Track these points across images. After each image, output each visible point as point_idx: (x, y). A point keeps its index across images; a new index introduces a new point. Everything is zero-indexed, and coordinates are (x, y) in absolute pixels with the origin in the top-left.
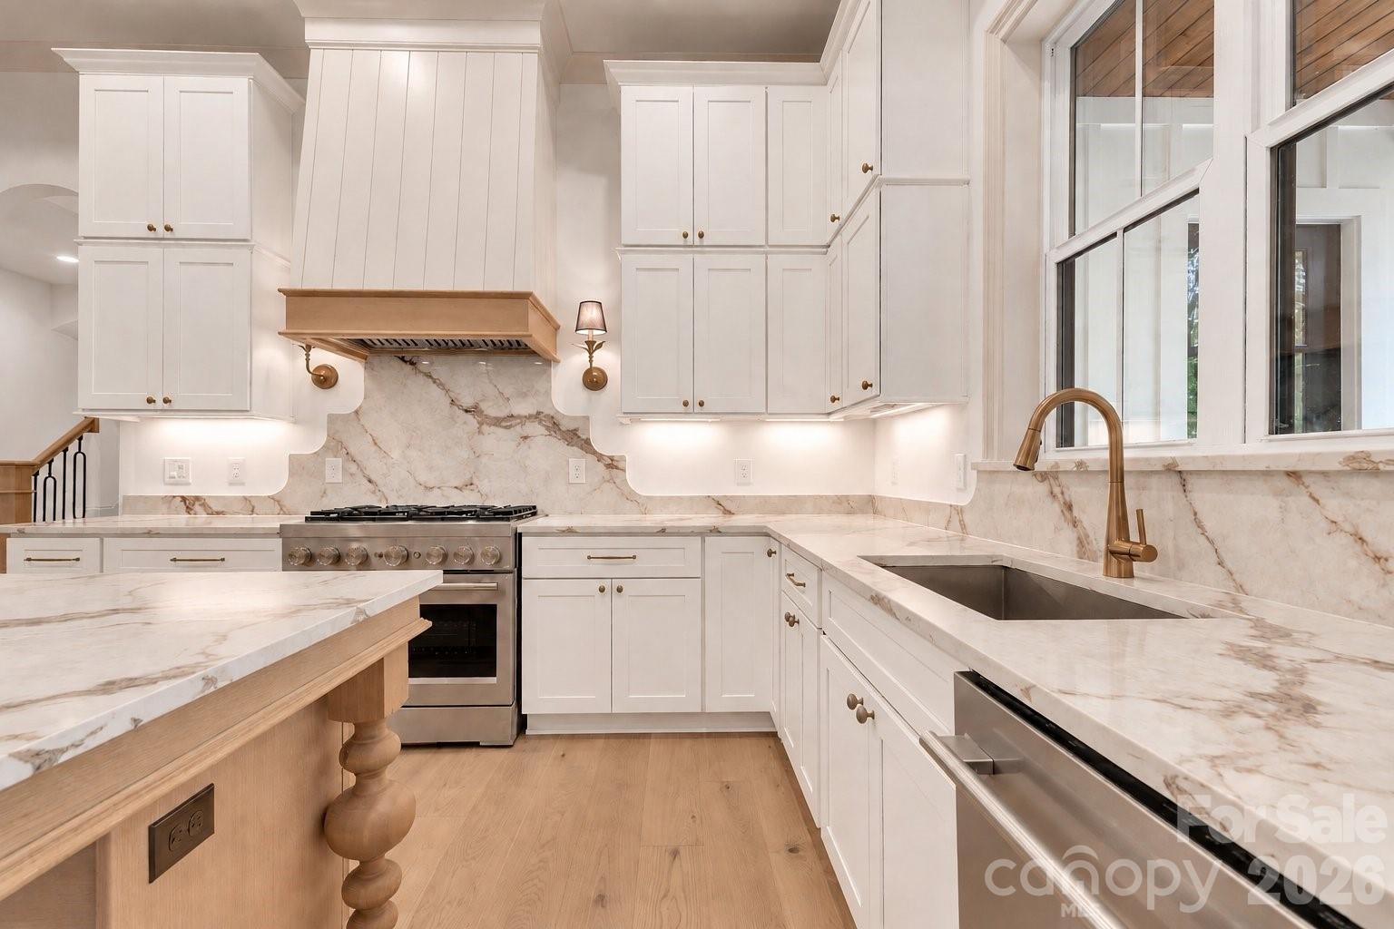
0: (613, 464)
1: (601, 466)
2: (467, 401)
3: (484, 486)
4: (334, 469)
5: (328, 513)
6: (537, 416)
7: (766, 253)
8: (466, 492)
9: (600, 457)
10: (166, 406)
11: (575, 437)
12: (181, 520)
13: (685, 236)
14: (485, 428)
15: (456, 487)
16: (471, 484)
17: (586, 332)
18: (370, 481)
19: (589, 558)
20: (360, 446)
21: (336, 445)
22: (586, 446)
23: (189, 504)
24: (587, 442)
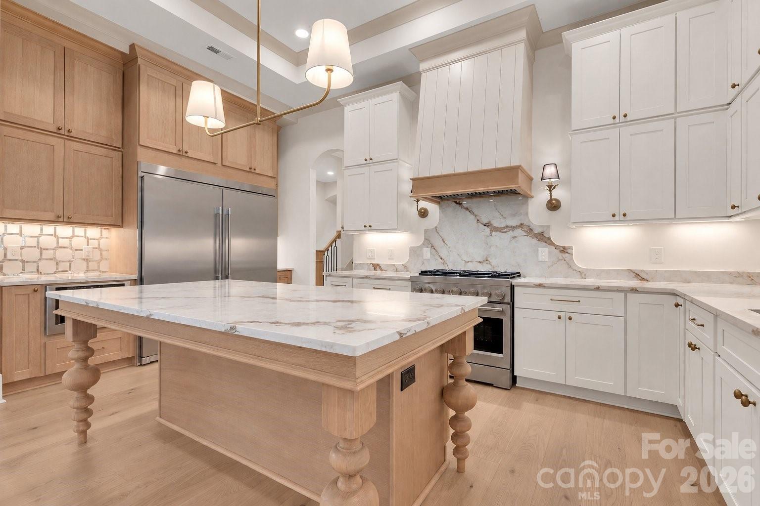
0: (564, 250)
1: (557, 251)
2: (485, 221)
3: (494, 261)
4: (427, 253)
5: (426, 272)
6: (521, 225)
7: (675, 118)
8: (485, 264)
9: (556, 247)
10: (369, 228)
11: (542, 237)
12: (372, 273)
13: (614, 118)
14: (494, 233)
15: (480, 262)
16: (487, 260)
17: (548, 180)
18: (441, 259)
19: (552, 300)
20: (438, 243)
21: (428, 242)
22: (548, 241)
23: (376, 267)
24: (549, 239)
